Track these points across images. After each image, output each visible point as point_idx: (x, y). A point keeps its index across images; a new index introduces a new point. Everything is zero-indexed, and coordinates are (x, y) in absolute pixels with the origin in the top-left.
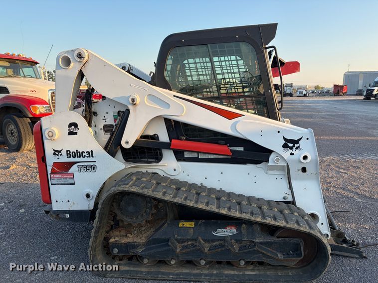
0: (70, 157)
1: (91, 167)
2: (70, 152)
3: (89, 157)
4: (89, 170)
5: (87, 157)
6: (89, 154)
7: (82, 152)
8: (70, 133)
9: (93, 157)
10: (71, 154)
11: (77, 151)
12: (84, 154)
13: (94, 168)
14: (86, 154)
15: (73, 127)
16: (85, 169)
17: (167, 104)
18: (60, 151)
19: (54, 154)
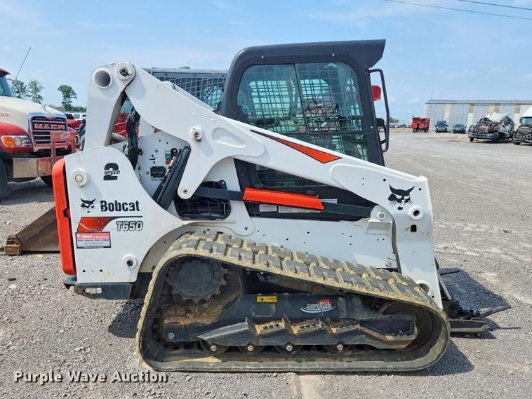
0: (106, 210)
1: (135, 224)
2: (106, 204)
4: (132, 227)
5: (131, 210)
6: (133, 206)
7: (123, 204)
8: (107, 178)
9: (138, 210)
10: (107, 206)
11: (116, 201)
12: (126, 206)
13: (139, 225)
14: (128, 206)
15: (111, 169)
16: (127, 227)
17: (241, 141)
18: (92, 202)
19: (83, 206)
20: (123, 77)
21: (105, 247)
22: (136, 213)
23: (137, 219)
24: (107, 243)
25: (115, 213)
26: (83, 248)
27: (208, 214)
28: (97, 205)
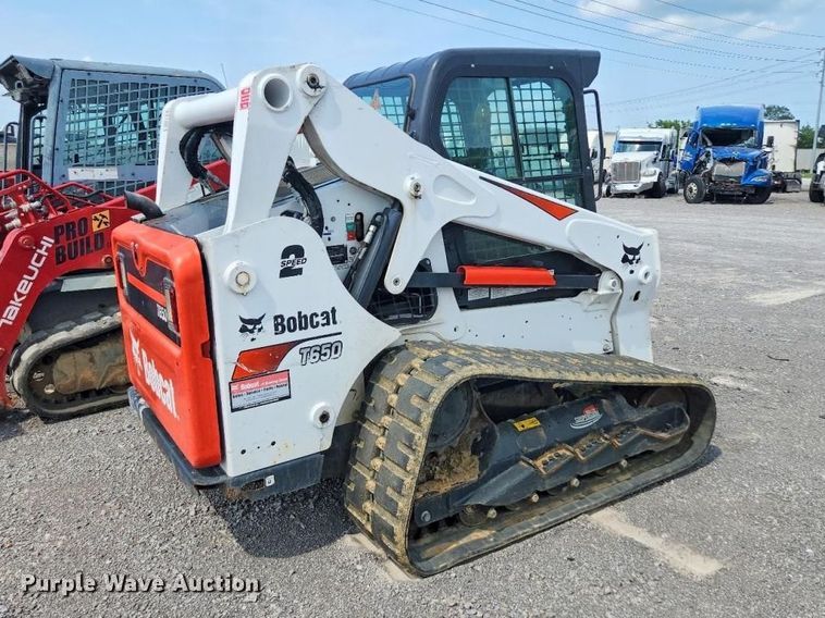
0: (283, 331)
1: (330, 348)
2: (283, 319)
3: (328, 323)
4: (325, 355)
5: (323, 325)
6: (328, 317)
7: (312, 317)
8: (286, 272)
9: (335, 322)
10: (285, 323)
11: (300, 313)
12: (315, 320)
13: (336, 348)
14: (319, 319)
15: (292, 257)
16: (317, 355)
17: (469, 194)
18: (258, 321)
19: (243, 330)
20: (311, 91)
21: (281, 399)
22: (331, 329)
23: (331, 339)
24: (284, 392)
25: (298, 335)
26: (242, 409)
27: (396, 317)
28: (268, 324)
